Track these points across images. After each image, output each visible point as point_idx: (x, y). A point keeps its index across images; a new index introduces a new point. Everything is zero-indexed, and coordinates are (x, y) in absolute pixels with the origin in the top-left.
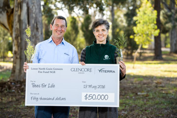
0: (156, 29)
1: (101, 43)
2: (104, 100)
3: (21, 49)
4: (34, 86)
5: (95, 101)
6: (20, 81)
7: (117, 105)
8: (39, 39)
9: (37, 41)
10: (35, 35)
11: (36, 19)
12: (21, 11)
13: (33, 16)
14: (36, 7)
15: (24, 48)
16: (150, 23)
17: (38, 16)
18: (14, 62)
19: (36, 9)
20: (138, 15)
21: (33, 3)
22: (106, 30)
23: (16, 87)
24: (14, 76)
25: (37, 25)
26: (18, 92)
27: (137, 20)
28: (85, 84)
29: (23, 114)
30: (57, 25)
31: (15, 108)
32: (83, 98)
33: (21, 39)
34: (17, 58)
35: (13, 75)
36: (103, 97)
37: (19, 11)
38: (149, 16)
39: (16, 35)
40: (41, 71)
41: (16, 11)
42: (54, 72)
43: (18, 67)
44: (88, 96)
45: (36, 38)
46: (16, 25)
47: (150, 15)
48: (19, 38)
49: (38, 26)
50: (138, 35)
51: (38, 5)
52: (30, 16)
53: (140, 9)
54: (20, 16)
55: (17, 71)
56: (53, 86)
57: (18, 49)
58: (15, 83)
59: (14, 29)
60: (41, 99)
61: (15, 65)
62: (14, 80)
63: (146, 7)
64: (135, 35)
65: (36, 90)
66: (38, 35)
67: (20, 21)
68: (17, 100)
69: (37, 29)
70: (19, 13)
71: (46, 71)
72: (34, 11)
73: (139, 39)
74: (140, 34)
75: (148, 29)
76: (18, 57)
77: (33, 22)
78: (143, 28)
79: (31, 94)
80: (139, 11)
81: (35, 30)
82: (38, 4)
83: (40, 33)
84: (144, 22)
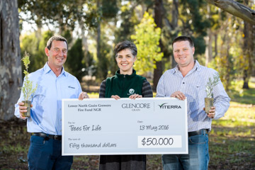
0: (159, 53)
1: (125, 73)
2: (168, 146)
4: (73, 129)
5: (156, 146)
7: (185, 151)
8: (15, 63)
9: (13, 64)
10: (10, 57)
11: (12, 35)
13: (7, 32)
14: (12, 20)
16: (151, 44)
17: (14, 32)
19: (12, 22)
20: (137, 33)
21: (9, 15)
22: (132, 56)
25: (13, 43)
27: (135, 40)
28: (142, 124)
30: (57, 49)
32: (140, 143)
36: (166, 141)
38: (150, 34)
40: (82, 108)
42: (100, 110)
44: (146, 141)
45: (11, 61)
49: (14, 45)
51: (14, 18)
52: (4, 32)
53: (140, 25)
56: (99, 128)
60: (83, 146)
63: (147, 24)
65: (76, 134)
66: (14, 57)
69: (13, 49)
71: (88, 108)
72: (9, 24)
74: (139, 58)
75: (150, 51)
77: (8, 39)
78: (143, 50)
79: (70, 139)
81: (10, 50)
82: (15, 15)
83: (16, 55)
84: (144, 43)
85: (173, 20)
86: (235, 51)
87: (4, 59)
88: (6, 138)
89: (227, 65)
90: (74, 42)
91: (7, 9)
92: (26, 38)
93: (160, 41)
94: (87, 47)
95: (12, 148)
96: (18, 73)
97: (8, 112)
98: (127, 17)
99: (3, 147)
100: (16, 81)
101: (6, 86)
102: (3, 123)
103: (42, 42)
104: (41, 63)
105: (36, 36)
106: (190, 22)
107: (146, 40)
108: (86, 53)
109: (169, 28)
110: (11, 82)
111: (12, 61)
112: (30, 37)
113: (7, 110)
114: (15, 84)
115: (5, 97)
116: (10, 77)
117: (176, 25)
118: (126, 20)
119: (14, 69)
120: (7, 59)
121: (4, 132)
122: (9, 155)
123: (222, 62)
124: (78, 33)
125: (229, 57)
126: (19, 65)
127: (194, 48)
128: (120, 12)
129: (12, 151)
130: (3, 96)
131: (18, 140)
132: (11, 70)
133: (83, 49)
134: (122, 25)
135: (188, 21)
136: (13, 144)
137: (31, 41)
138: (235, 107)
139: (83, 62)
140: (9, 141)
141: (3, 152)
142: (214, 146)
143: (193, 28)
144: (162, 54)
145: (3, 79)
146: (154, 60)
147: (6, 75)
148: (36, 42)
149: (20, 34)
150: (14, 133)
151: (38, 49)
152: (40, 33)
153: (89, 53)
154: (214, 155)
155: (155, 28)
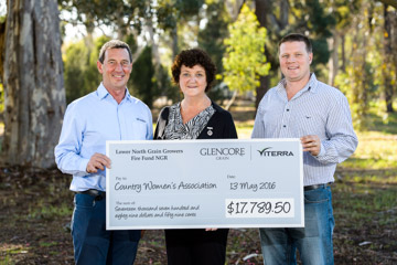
0: (264, 63)
3: (21, 103)
6: (19, 166)
8: (55, 84)
9: (52, 86)
10: (48, 75)
11: (49, 44)
12: (20, 28)
13: (43, 39)
14: (50, 20)
15: (26, 100)
16: (252, 51)
17: (53, 38)
18: (8, 129)
19: (49, 24)
20: (232, 36)
21: (44, 13)
23: (13, 177)
24: (7, 155)
25: (51, 55)
26: (18, 188)
27: (229, 46)
29: (38, 234)
31: (18, 221)
33: (21, 84)
34: (12, 120)
35: (4, 153)
37: (16, 29)
38: (250, 37)
39: (11, 75)
41: (11, 29)
43: (14, 138)
46: (11, 55)
47: (254, 36)
48: (17, 81)
49: (54, 58)
50: (230, 74)
51: (52, 17)
52: (39, 39)
53: (237, 24)
54: (17, 38)
55: (13, 146)
57: (15, 102)
58: (9, 170)
59: (6, 64)
61: (8, 134)
62: (7, 164)
63: (246, 22)
64: (225, 74)
66: (54, 76)
67: (18, 48)
68: (18, 205)
69: (52, 63)
70: (16, 33)
72: (46, 28)
73: (233, 81)
74: (235, 72)
75: (251, 62)
76: (15, 118)
77: (44, 50)
78: (241, 60)
80: (234, 28)
81: (48, 66)
82: (54, 14)
83: (57, 72)
84: (242, 49)
85: (282, 16)
86: (375, 57)
87: (40, 79)
88: (46, 195)
89: (363, 79)
90: (140, 51)
91: (42, 4)
92: (71, 48)
93: (265, 47)
94: (158, 58)
95: (55, 210)
96: (60, 99)
97: (47, 156)
98: (215, 13)
99: (41, 209)
100: (57, 111)
101: (44, 118)
102: (40, 173)
103: (94, 53)
104: (94, 83)
105: (86, 45)
106: (307, 18)
107: (243, 46)
108: (157, 68)
109: (276, 27)
110: (50, 113)
111: (51, 81)
112: (77, 47)
113: (45, 152)
114: (57, 115)
115: (43, 134)
116: (49, 105)
117: (287, 23)
118: (215, 18)
119: (54, 93)
120: (44, 79)
121: (42, 187)
122: (50, 220)
123: (357, 75)
124: (145, 39)
125: (366, 67)
126: (62, 87)
127: (311, 55)
128: (205, 7)
129: (55, 214)
130: (40, 132)
131: (62, 198)
132: (49, 95)
133: (154, 61)
134: (209, 25)
135: (303, 17)
136: (55, 203)
137: (78, 51)
138: (377, 139)
139: (154, 79)
140: (50, 200)
141: (42, 216)
142: (352, 199)
143: (310, 26)
144: (268, 66)
145: (38, 108)
146: (257, 74)
147: (43, 101)
148: (86, 53)
149: (62, 42)
150: (56, 188)
151: (88, 63)
152: (91, 40)
153: (161, 67)
154: (355, 214)
155: (259, 27)
